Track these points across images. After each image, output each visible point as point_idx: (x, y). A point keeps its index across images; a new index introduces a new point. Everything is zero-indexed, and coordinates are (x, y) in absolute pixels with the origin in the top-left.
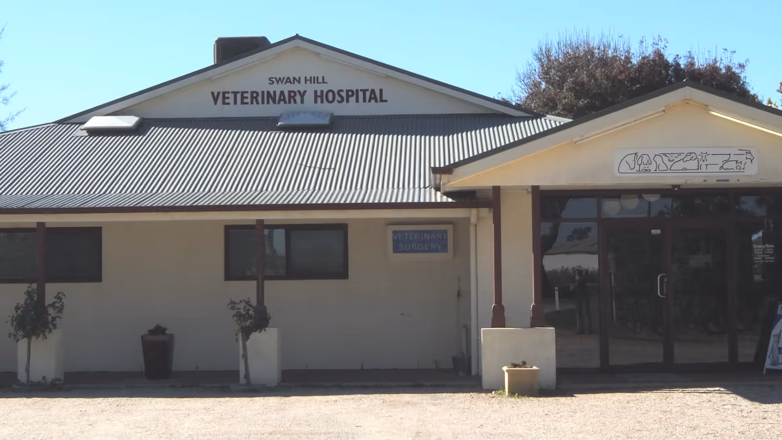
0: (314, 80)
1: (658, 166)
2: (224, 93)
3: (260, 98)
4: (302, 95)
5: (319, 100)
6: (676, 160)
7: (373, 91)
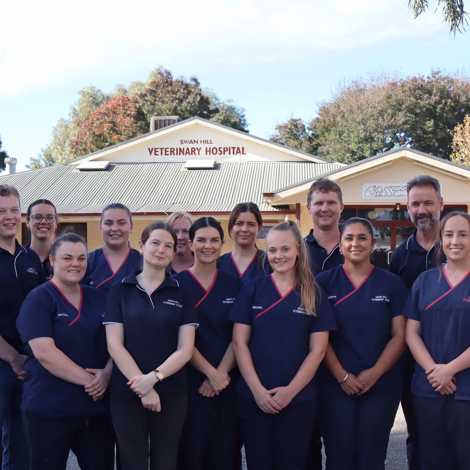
0: (206, 142)
1: (386, 193)
2: (155, 149)
3: (175, 152)
4: (199, 150)
5: (208, 153)
6: (397, 190)
7: (238, 148)
